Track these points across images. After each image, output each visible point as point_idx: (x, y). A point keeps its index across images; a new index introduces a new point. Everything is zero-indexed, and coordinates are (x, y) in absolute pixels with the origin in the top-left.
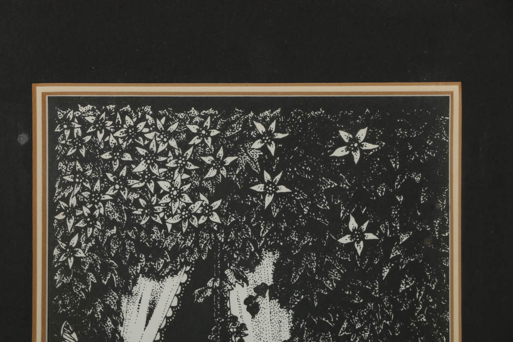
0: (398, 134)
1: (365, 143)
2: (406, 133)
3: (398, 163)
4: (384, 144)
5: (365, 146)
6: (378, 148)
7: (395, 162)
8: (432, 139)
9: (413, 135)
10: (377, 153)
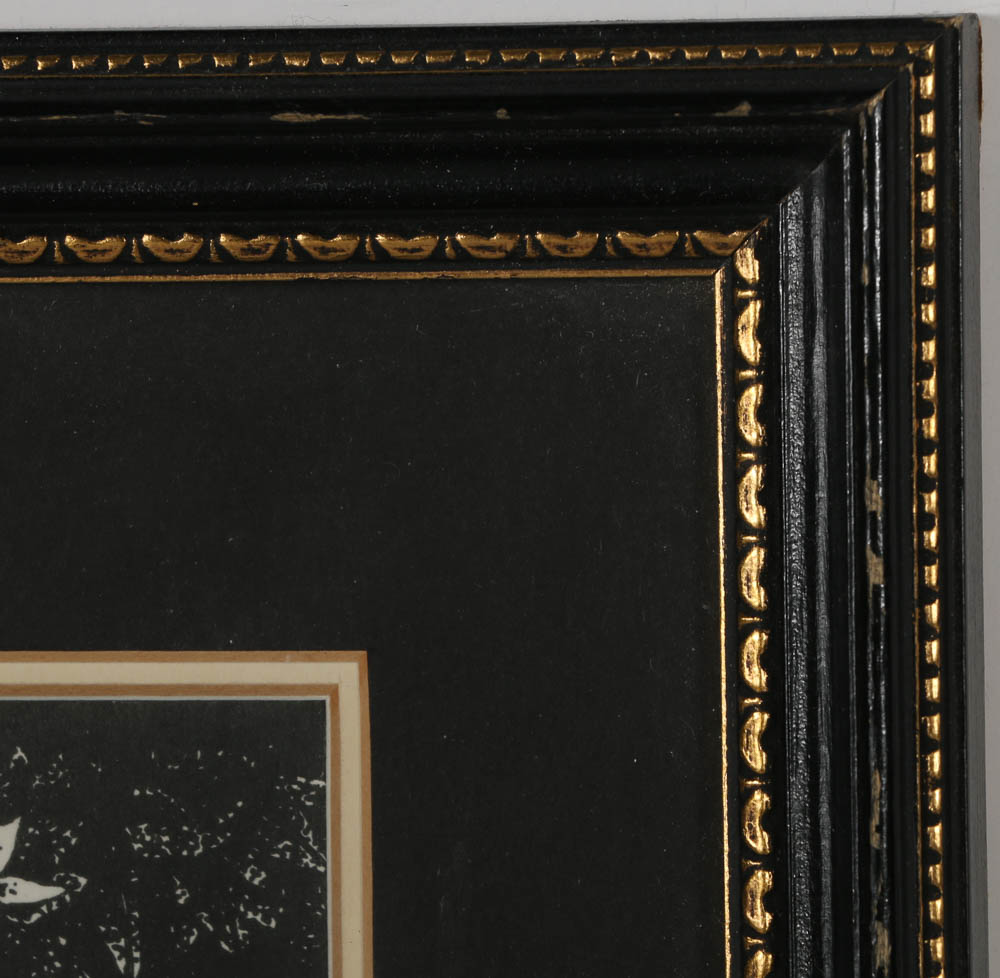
0: (137, 846)
1: (10, 881)
2: (165, 839)
3: (137, 955)
4: (83, 881)
5: (13, 892)
6: (60, 899)
7: (126, 953)
8: (262, 863)
9: (192, 850)
10: (56, 919)
